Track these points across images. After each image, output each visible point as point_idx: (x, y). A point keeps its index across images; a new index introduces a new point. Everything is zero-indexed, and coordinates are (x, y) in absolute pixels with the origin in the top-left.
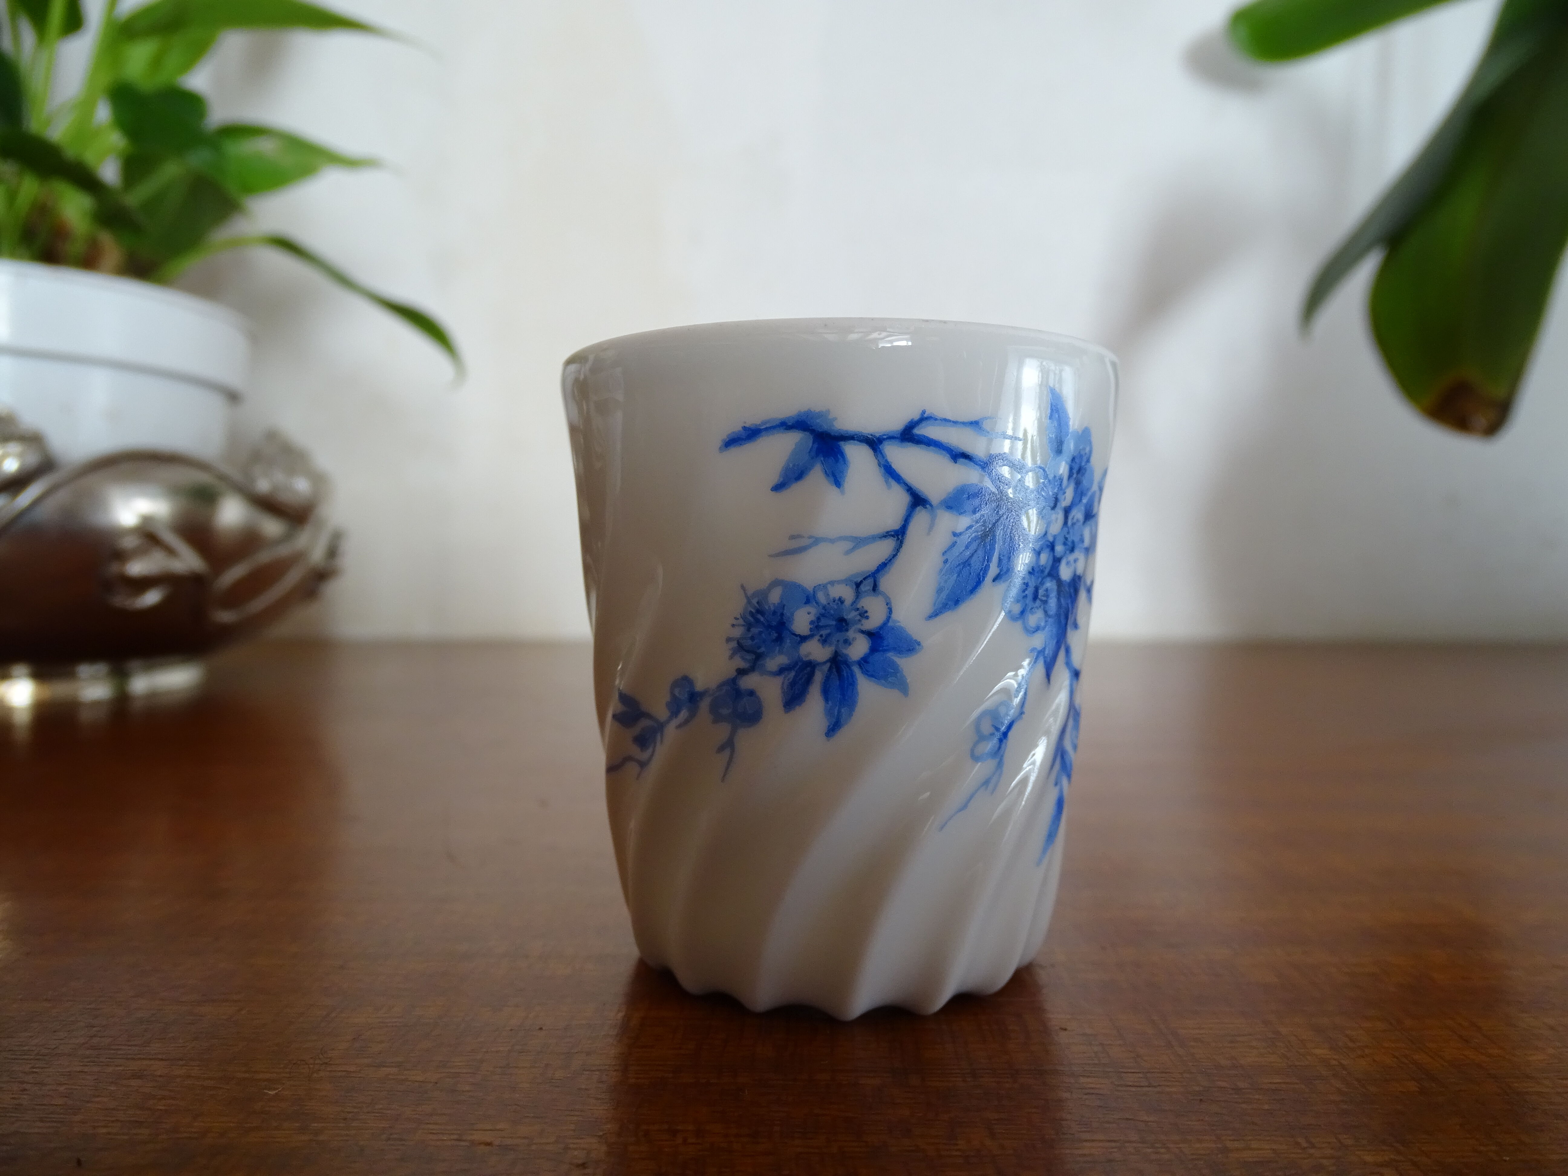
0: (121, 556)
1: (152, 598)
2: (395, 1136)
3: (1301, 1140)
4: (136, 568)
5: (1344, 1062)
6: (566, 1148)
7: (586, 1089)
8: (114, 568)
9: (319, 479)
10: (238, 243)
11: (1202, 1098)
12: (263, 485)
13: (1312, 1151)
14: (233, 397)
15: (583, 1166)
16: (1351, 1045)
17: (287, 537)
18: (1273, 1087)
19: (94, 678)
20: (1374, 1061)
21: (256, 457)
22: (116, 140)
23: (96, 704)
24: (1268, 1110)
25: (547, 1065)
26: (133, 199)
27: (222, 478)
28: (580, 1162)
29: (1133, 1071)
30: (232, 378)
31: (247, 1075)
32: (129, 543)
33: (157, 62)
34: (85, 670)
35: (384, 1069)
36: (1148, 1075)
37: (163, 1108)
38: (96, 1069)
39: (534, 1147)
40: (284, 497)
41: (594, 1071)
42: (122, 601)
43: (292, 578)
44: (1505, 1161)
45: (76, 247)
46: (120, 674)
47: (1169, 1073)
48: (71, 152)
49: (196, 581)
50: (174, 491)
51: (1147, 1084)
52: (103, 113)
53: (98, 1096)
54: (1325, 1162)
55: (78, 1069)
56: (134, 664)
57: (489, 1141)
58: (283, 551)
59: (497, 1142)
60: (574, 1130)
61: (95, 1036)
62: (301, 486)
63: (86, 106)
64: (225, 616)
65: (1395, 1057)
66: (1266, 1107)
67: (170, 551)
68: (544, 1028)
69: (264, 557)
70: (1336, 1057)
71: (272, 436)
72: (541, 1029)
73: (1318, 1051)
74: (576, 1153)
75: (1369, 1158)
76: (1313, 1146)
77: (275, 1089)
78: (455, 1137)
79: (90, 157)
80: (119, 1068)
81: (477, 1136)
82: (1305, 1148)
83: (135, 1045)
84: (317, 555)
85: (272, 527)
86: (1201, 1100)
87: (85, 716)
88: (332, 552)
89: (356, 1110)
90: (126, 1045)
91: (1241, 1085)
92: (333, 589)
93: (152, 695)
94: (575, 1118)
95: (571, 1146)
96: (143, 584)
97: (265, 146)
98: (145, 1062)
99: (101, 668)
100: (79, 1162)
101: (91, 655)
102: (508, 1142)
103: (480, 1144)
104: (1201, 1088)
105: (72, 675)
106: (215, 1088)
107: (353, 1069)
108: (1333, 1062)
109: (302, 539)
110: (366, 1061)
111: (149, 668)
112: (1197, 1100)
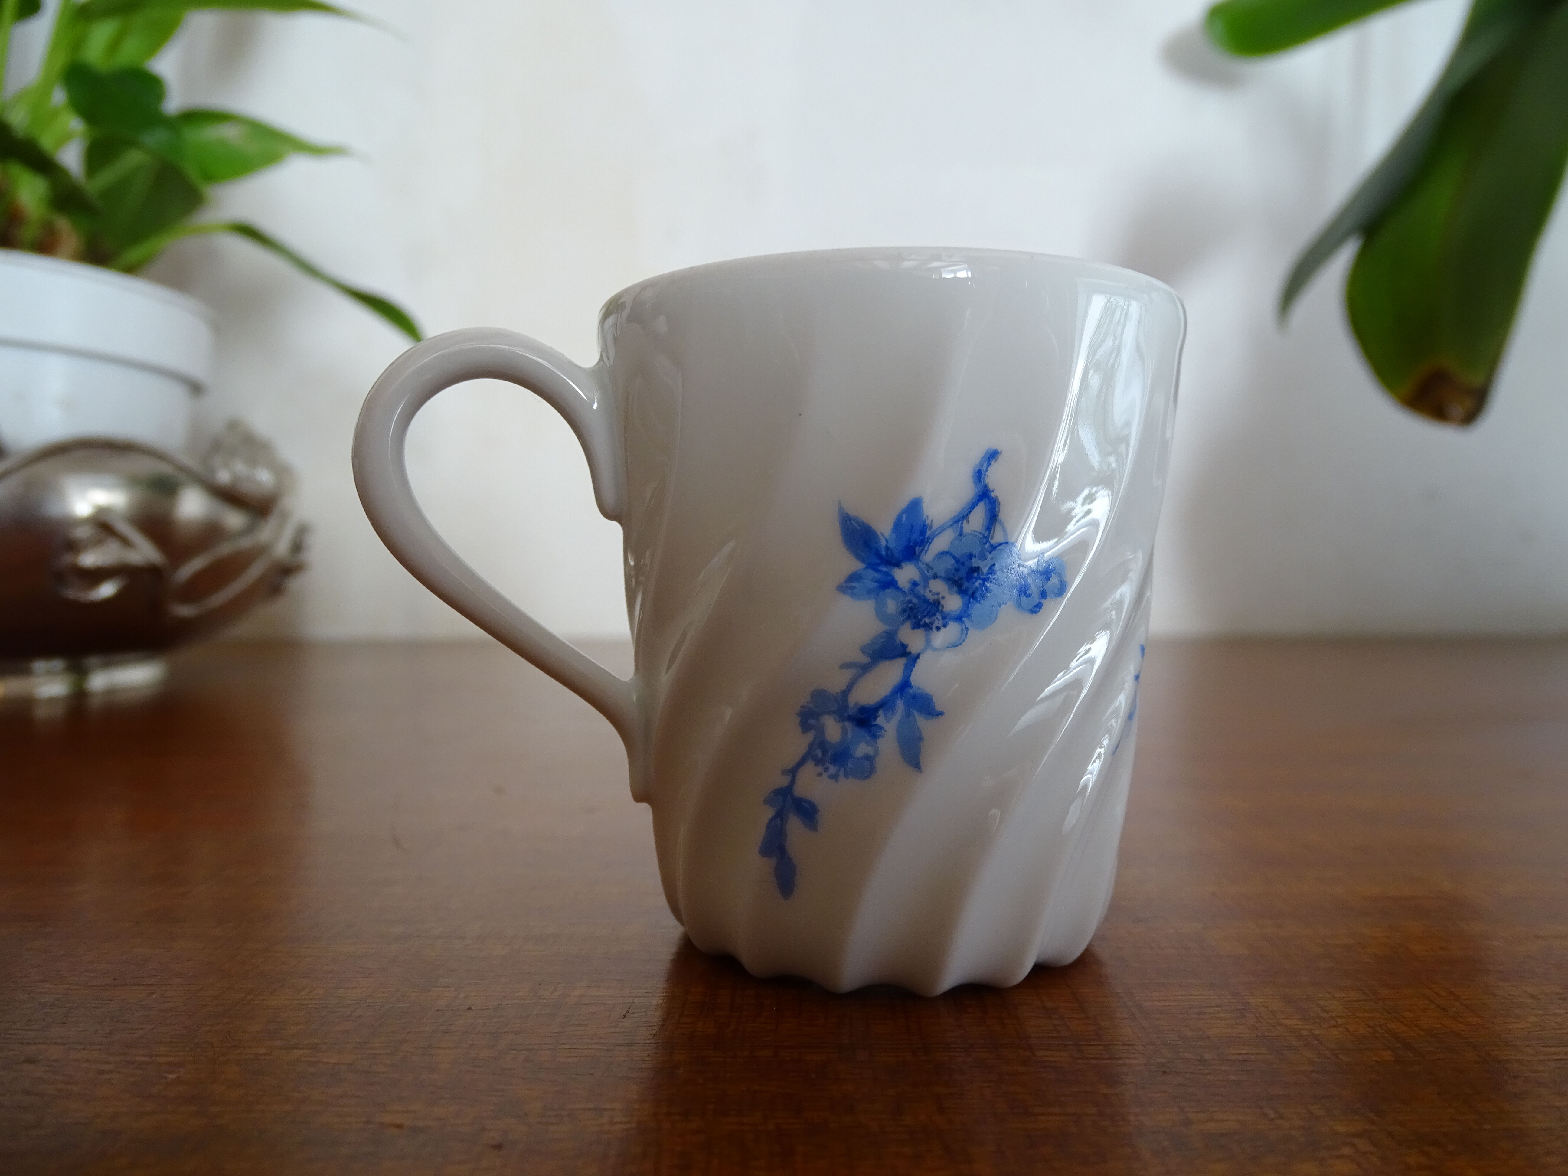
0: (73, 546)
1: (107, 590)
3: (1269, 1111)
4: (89, 559)
5: (1317, 1032)
6: (483, 1130)
8: (67, 559)
9: (282, 471)
10: (206, 230)
11: (1165, 1070)
12: (224, 477)
13: (1279, 1122)
14: (195, 388)
15: (499, 1147)
16: (1324, 1015)
17: (249, 530)
18: (1240, 1057)
19: (50, 673)
20: (1348, 1031)
21: (217, 446)
22: (74, 125)
23: (52, 700)
24: (1234, 1081)
25: (471, 1045)
26: (93, 187)
27: (182, 469)
28: (496, 1143)
29: (1094, 1043)
30: (196, 368)
32: (82, 533)
33: (115, 45)
34: (40, 665)
35: (297, 1051)
36: (1111, 1047)
37: (53, 1092)
39: (447, 1129)
40: (247, 488)
42: (73, 593)
43: (255, 572)
45: (31, 231)
46: (79, 671)
47: (1131, 1045)
49: (152, 572)
50: (132, 481)
51: (1108, 1057)
52: (59, 96)
54: (1295, 1133)
56: (93, 661)
57: (399, 1122)
58: (245, 543)
59: (408, 1124)
60: (493, 1111)
62: (264, 477)
63: (44, 90)
64: (185, 611)
65: (1369, 1026)
66: (1233, 1078)
67: (125, 542)
68: (473, 1008)
69: (225, 549)
70: (1308, 1027)
71: (233, 425)
72: (470, 1009)
73: (1288, 1022)
74: (492, 1134)
75: (1340, 1128)
76: (1281, 1117)
77: (176, 1073)
78: (364, 1119)
79: (46, 142)
81: (387, 1119)
82: (1272, 1120)
84: (282, 548)
85: (234, 519)
86: (1164, 1072)
87: (41, 713)
88: (297, 547)
89: (260, 1093)
91: (1207, 1056)
92: (298, 584)
93: (111, 692)
95: (489, 1128)
96: (98, 575)
97: (228, 133)
98: (41, 1047)
99: (58, 664)
101: (47, 651)
102: (420, 1123)
103: (390, 1126)
104: (1163, 1060)
105: (27, 672)
106: (112, 1072)
107: (263, 1051)
108: (1304, 1033)
109: (265, 533)
110: (278, 1043)
111: (108, 665)
112: (1160, 1071)
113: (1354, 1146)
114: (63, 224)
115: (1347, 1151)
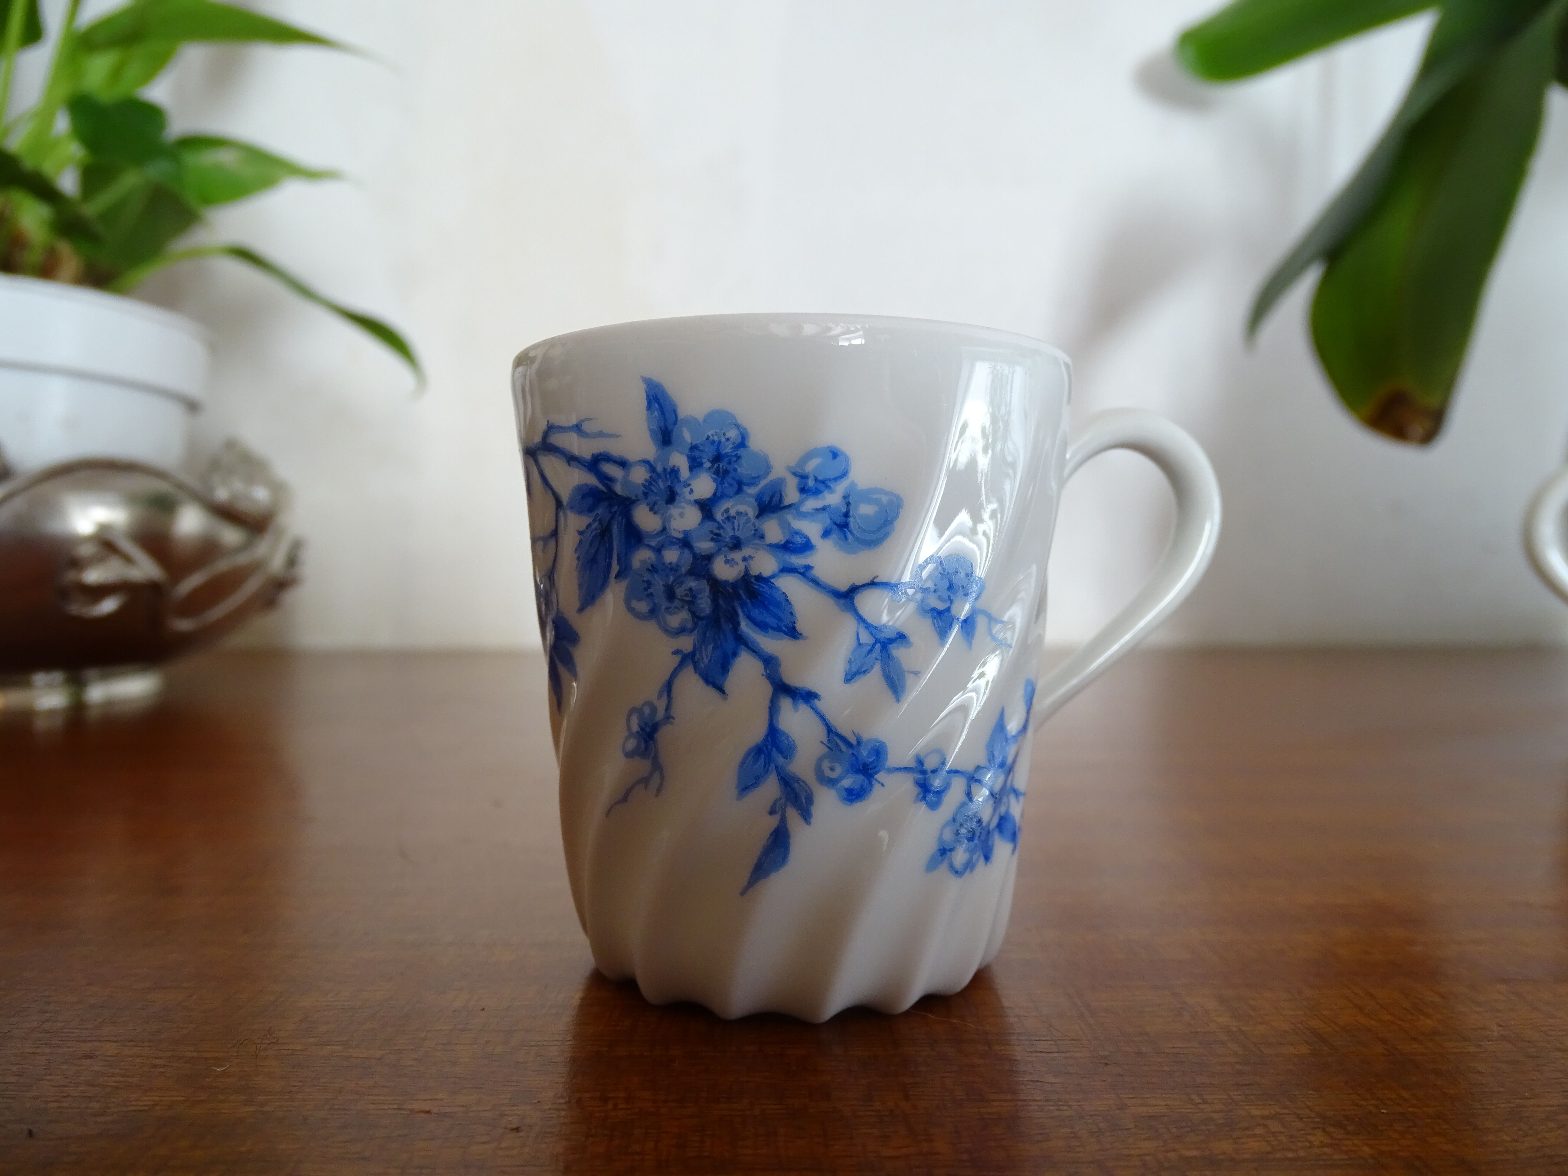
0: (77, 564)
1: (108, 606)
2: (337, 1107)
3: (1195, 1097)
4: (93, 576)
5: (1243, 1029)
6: (502, 1115)
7: (524, 1063)
8: (71, 576)
9: (279, 488)
10: (199, 253)
11: (1107, 1062)
12: (222, 494)
13: (1202, 1106)
14: (192, 406)
15: (517, 1130)
16: (1252, 1013)
17: (245, 547)
18: (1174, 1051)
19: (50, 686)
20: (1273, 1027)
21: (215, 465)
22: (75, 150)
23: (51, 713)
24: (1167, 1071)
25: (487, 1042)
26: (91, 210)
27: (181, 486)
28: (514, 1126)
29: (1045, 1039)
30: (192, 387)
31: (195, 1054)
32: (86, 551)
33: (116, 74)
34: (40, 678)
35: (329, 1047)
36: (1059, 1042)
37: (114, 1084)
38: (47, 1050)
39: (471, 1114)
40: (244, 506)
41: (532, 1046)
42: (77, 608)
43: (251, 586)
44: (1383, 1113)
45: (34, 256)
46: (77, 683)
47: (1079, 1040)
48: (29, 163)
49: (153, 589)
50: (131, 499)
51: (1056, 1050)
52: (62, 124)
53: (50, 1075)
54: (1215, 1116)
55: (31, 1051)
56: (90, 673)
57: (427, 1108)
58: (242, 559)
59: (435, 1110)
60: (510, 1099)
61: (46, 1021)
62: (261, 495)
63: (45, 116)
64: (184, 625)
65: (1291, 1023)
66: (1166, 1068)
67: (128, 559)
68: (486, 1009)
69: (222, 566)
70: (1236, 1024)
71: (231, 445)
72: (483, 1009)
73: (1220, 1019)
74: (510, 1118)
75: (1256, 1112)
76: (1205, 1102)
77: (222, 1066)
78: (395, 1106)
79: (48, 167)
80: (70, 1050)
81: (416, 1106)
82: (1197, 1104)
83: (87, 1029)
84: (277, 564)
85: (231, 536)
86: (1106, 1064)
87: (41, 725)
88: (292, 561)
89: (300, 1084)
90: (78, 1028)
91: (1145, 1049)
92: (292, 598)
93: (109, 704)
94: (513, 1088)
95: (508, 1113)
96: (100, 592)
97: (225, 158)
98: (96, 1044)
99: (57, 677)
100: (30, 1134)
101: (47, 664)
102: (447, 1110)
103: (419, 1112)
104: (1106, 1053)
105: (27, 684)
106: (164, 1066)
107: (299, 1047)
108: (1234, 1029)
109: (262, 548)
110: (312, 1040)
111: (105, 677)
112: (1102, 1063)
113: (1265, 1126)
114: (65, 249)
115: (1259, 1131)
